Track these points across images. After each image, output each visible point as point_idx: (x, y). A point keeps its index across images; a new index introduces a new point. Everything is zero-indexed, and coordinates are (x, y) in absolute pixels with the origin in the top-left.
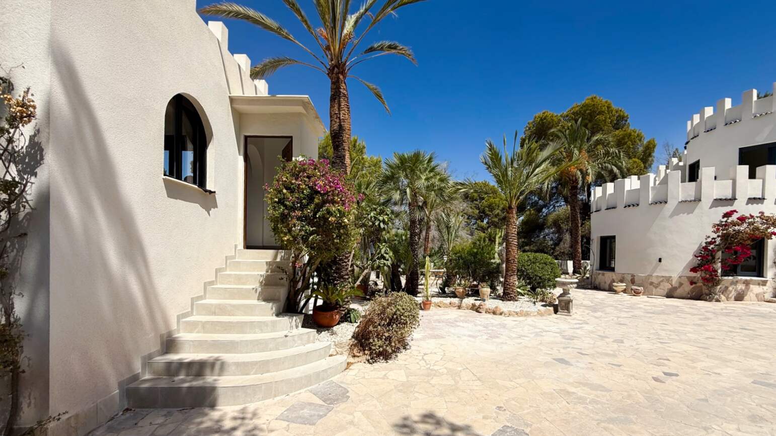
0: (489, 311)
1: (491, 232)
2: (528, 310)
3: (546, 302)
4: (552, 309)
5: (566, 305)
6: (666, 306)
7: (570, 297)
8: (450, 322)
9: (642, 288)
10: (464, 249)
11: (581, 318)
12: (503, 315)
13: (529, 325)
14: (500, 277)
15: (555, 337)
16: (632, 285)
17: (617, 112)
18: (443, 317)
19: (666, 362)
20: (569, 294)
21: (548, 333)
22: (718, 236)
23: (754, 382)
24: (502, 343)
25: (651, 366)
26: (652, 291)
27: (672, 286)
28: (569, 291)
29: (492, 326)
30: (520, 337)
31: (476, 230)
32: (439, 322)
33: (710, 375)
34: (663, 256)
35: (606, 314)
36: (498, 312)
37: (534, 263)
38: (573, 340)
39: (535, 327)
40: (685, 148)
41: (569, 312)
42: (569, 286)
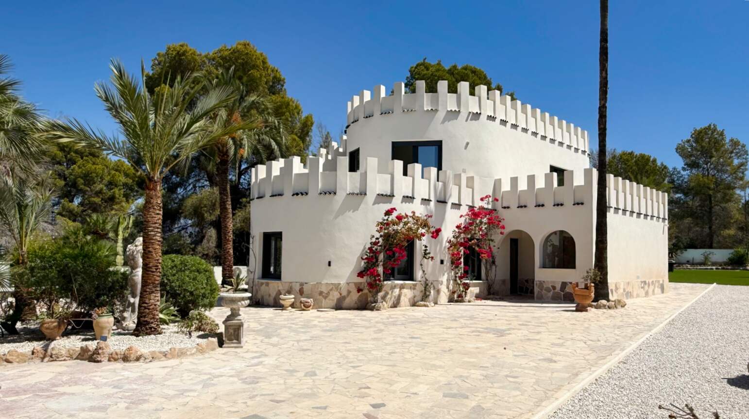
0: (116, 357)
1: (98, 220)
2: (182, 346)
3: (204, 330)
4: (215, 340)
5: (235, 331)
6: (340, 320)
7: (240, 320)
8: (43, 390)
9: (312, 300)
10: (44, 248)
11: (255, 349)
12: (141, 360)
13: (189, 371)
14: (129, 296)
15: (233, 383)
16: (300, 296)
17: (273, 71)
18: (23, 382)
19: (367, 391)
20: (240, 315)
21: (221, 379)
22: (381, 236)
23: (445, 396)
24: (156, 410)
25: (356, 399)
26: (322, 302)
27: (341, 294)
28: (239, 310)
29: (129, 383)
30: (182, 393)
31: (58, 216)
32: (17, 393)
33: (409, 396)
34: (332, 258)
35: (282, 338)
36: (132, 356)
37: (181, 270)
38: (258, 382)
39: (200, 373)
40: (345, 132)
41: (240, 343)
42: (240, 303)
